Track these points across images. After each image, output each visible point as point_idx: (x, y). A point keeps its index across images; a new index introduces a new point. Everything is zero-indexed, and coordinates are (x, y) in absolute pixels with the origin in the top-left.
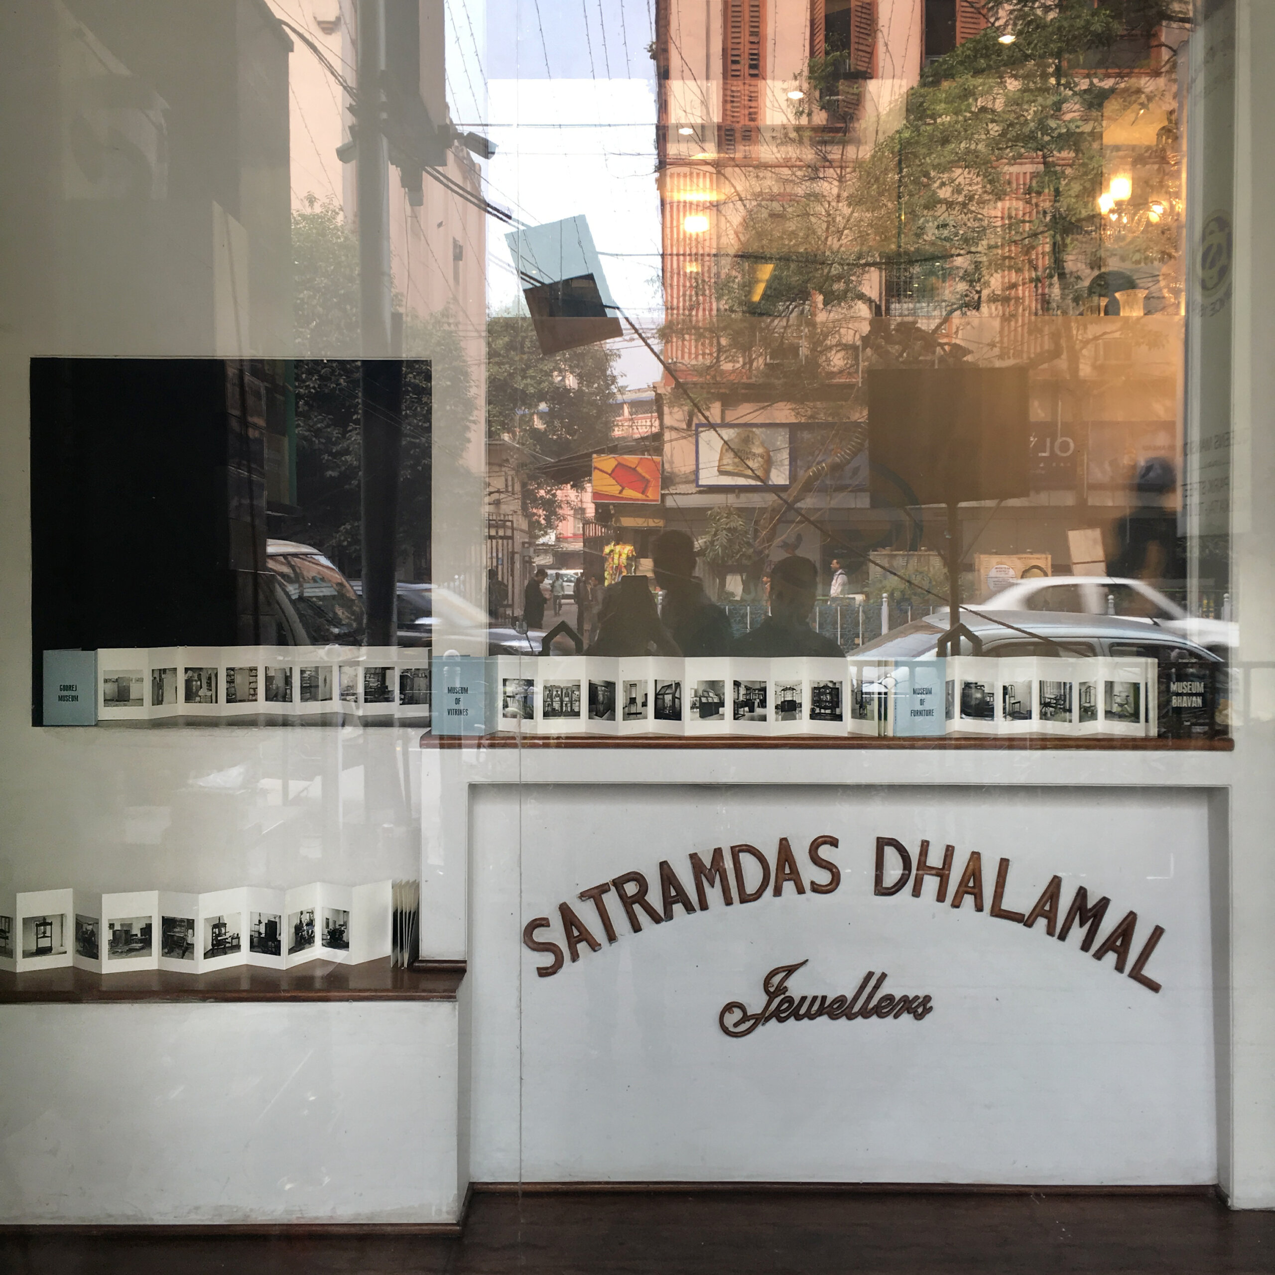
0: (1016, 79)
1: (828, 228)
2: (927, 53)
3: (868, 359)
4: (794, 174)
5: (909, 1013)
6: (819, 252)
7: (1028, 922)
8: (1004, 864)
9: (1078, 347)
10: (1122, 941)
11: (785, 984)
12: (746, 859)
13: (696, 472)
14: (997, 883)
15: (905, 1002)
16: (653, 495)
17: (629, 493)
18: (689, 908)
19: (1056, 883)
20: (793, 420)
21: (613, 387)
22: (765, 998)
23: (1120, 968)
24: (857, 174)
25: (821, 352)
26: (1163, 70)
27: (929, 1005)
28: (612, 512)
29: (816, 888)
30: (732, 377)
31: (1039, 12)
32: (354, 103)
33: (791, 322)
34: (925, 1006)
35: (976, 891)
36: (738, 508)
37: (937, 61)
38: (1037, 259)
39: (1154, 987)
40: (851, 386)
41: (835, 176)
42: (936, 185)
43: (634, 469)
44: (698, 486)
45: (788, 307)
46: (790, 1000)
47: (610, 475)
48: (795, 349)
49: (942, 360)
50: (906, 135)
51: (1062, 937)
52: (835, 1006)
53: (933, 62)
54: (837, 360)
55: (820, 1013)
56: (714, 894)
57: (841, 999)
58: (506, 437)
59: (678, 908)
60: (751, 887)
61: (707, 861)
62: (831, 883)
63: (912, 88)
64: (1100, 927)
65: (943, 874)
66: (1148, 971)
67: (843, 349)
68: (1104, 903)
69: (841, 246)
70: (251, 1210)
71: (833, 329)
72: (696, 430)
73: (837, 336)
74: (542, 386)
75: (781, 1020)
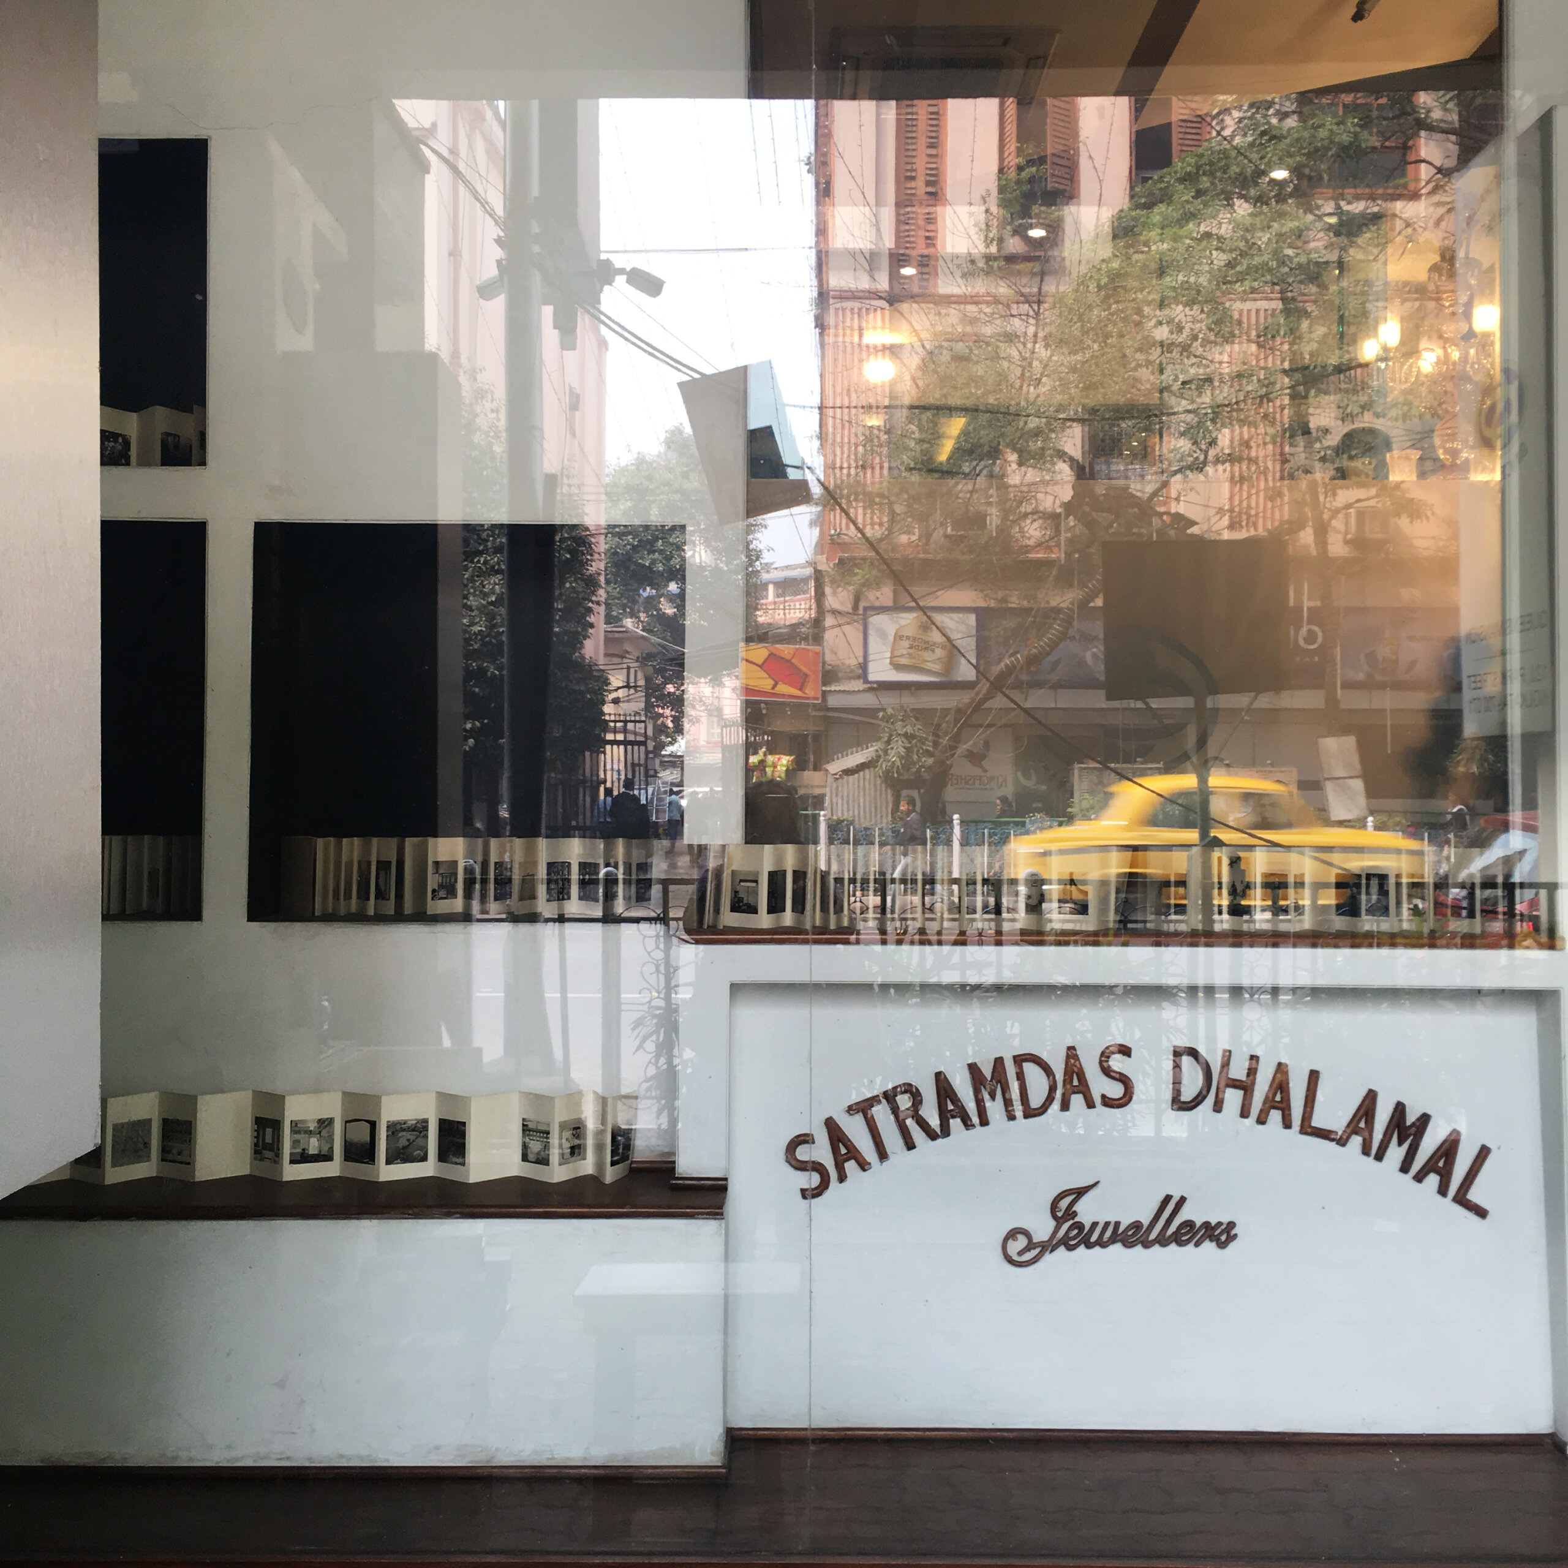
0: (1246, 201)
1: (1023, 375)
2: (1137, 169)
3: (1069, 529)
4: (981, 311)
5: (1211, 1240)
6: (1013, 403)
7: (1342, 1142)
8: (1314, 1077)
9: (1326, 516)
10: (1445, 1162)
11: (1074, 1209)
12: (1030, 1069)
13: (864, 666)
14: (1307, 1097)
15: (1206, 1228)
16: (811, 691)
17: (782, 688)
18: (967, 1124)
19: (1370, 1099)
20: (981, 603)
21: (758, 563)
22: (1052, 1224)
23: (1443, 1191)
24: (1056, 311)
25: (1013, 522)
26: (1423, 191)
27: (1233, 1232)
28: (764, 712)
29: (1107, 1102)
30: (909, 551)
31: (1274, 121)
32: (502, 234)
33: (977, 486)
34: (1228, 1233)
35: (1283, 1105)
36: (913, 710)
37: (1151, 178)
38: (1274, 413)
39: (1481, 1213)
40: (1049, 563)
41: (1031, 313)
42: (1152, 323)
43: (789, 661)
44: (866, 681)
45: (975, 468)
46: (1080, 1226)
47: (760, 666)
48: (980, 520)
49: (1160, 532)
50: (1115, 265)
51: (1379, 1157)
52: (1130, 1233)
53: (1145, 180)
54: (1034, 531)
55: (1113, 1240)
56: (995, 1108)
57: (1137, 1225)
58: (629, 623)
59: (955, 1123)
60: (1036, 1100)
61: (987, 1072)
62: (1125, 1095)
63: (1121, 211)
64: (1421, 1148)
65: (1246, 1087)
66: (1473, 1195)
67: (1040, 518)
68: (1424, 1120)
69: (1038, 396)
70: (497, 1449)
71: (1026, 493)
72: (864, 614)
73: (1033, 501)
74: (672, 563)
75: (1071, 1248)
